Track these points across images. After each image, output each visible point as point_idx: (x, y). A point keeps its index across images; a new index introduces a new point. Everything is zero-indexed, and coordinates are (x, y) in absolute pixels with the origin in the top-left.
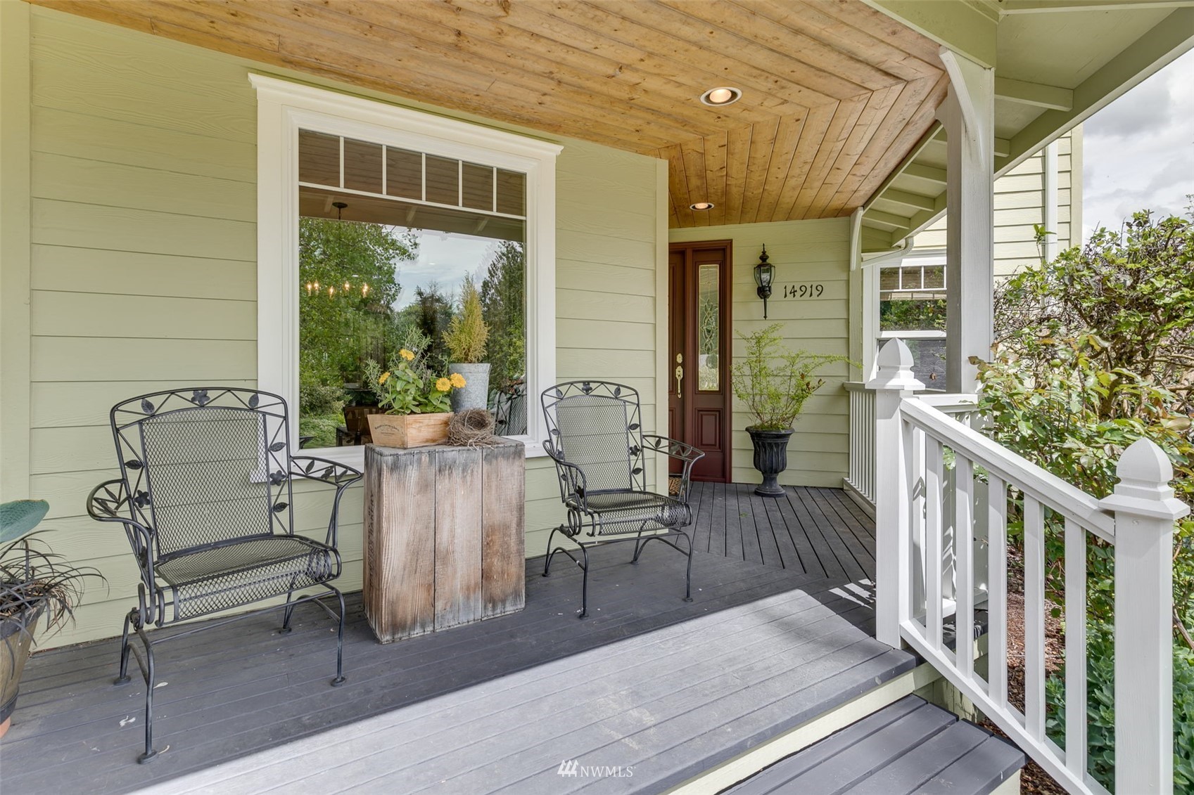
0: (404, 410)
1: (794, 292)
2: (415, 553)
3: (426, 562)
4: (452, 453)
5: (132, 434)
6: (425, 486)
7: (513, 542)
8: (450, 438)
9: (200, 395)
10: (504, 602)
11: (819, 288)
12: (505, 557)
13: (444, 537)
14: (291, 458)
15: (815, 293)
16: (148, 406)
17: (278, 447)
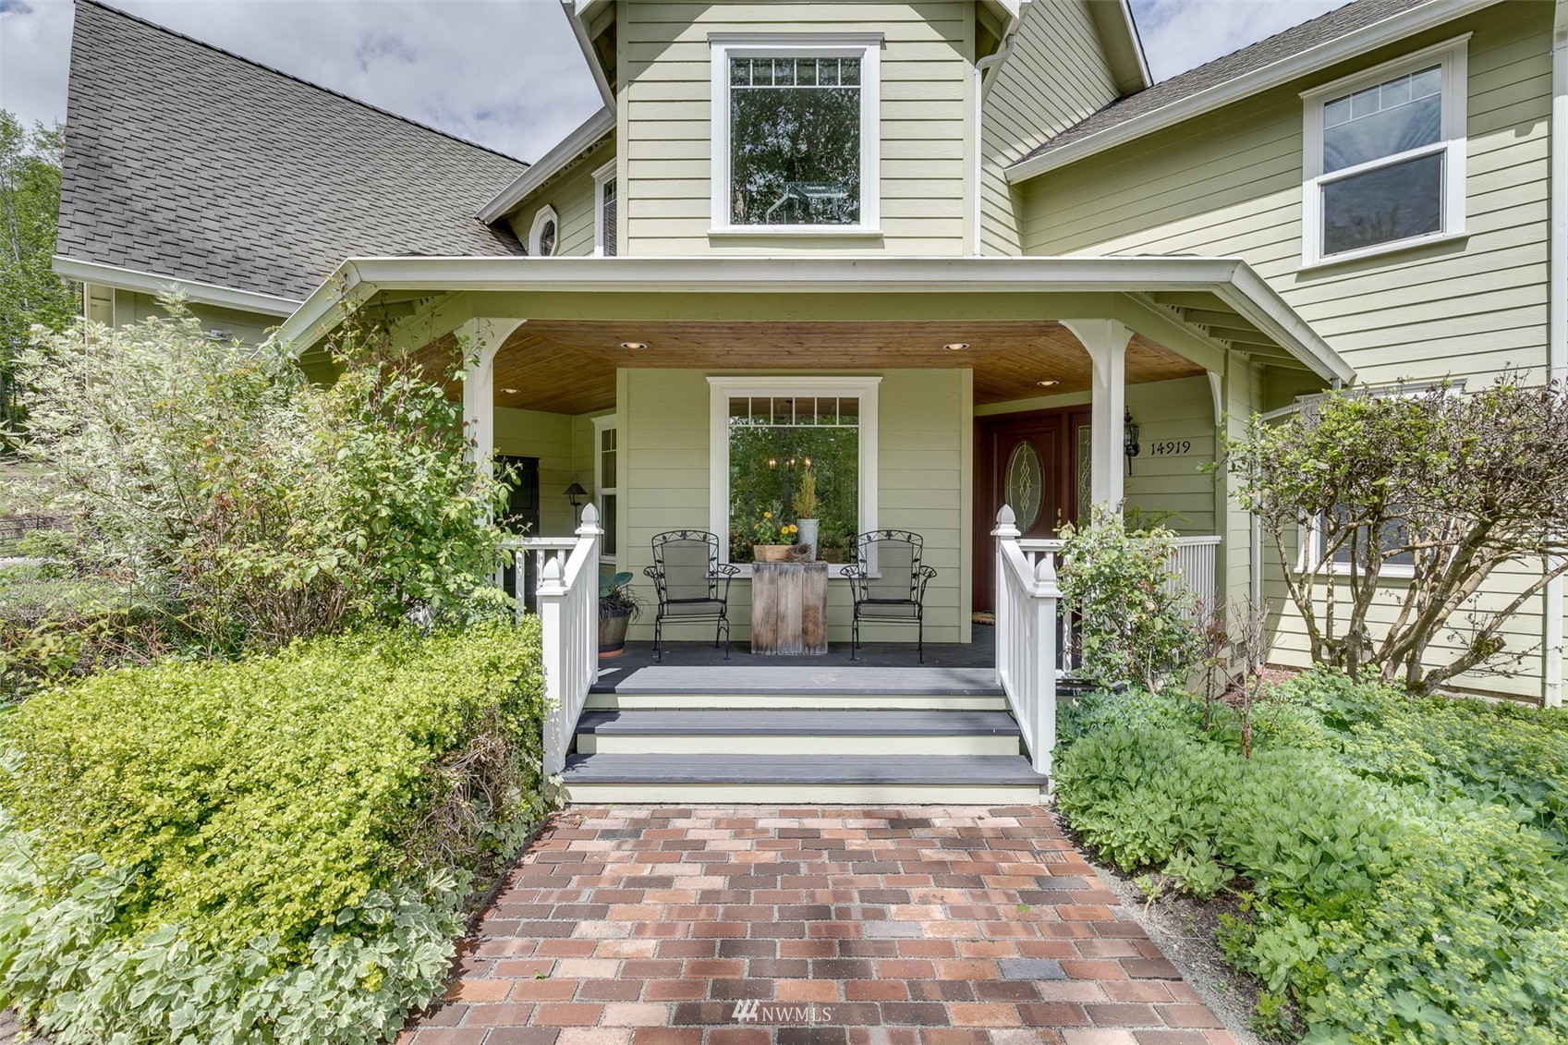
0: (766, 542)
1: (1161, 450)
2: (767, 613)
3: (772, 619)
4: (786, 566)
5: (659, 549)
6: (773, 581)
7: (820, 616)
8: (789, 558)
9: (684, 534)
10: (815, 648)
11: (1186, 445)
12: (816, 624)
13: (782, 608)
14: (718, 565)
15: (1182, 449)
16: (664, 538)
17: (714, 559)
